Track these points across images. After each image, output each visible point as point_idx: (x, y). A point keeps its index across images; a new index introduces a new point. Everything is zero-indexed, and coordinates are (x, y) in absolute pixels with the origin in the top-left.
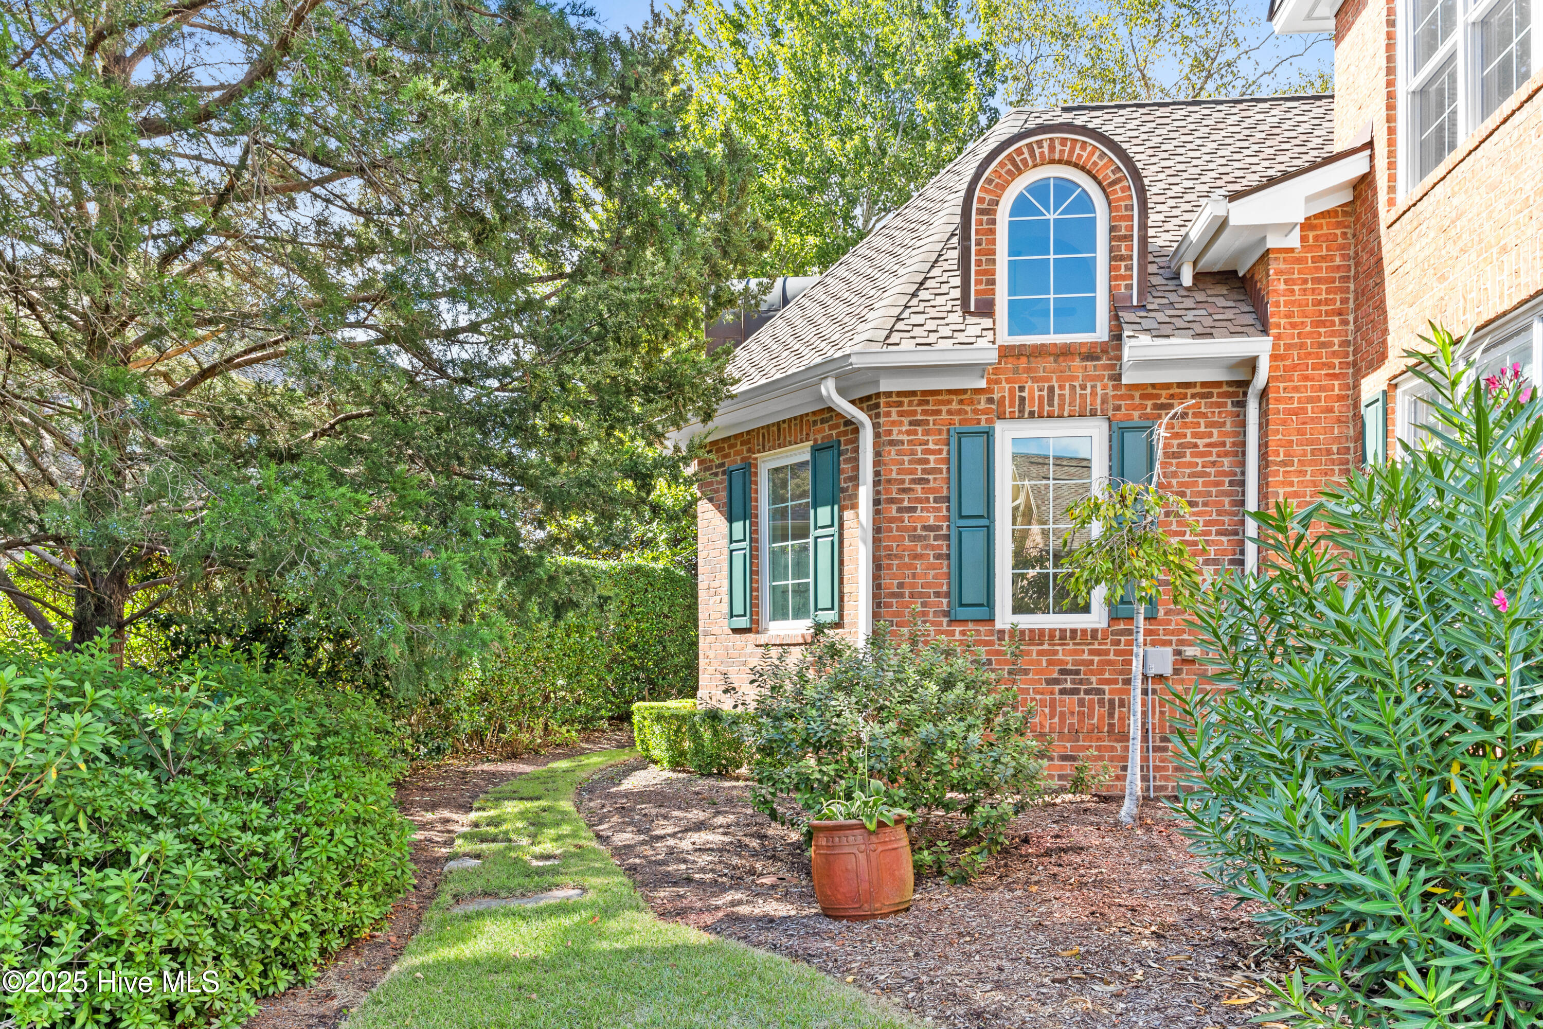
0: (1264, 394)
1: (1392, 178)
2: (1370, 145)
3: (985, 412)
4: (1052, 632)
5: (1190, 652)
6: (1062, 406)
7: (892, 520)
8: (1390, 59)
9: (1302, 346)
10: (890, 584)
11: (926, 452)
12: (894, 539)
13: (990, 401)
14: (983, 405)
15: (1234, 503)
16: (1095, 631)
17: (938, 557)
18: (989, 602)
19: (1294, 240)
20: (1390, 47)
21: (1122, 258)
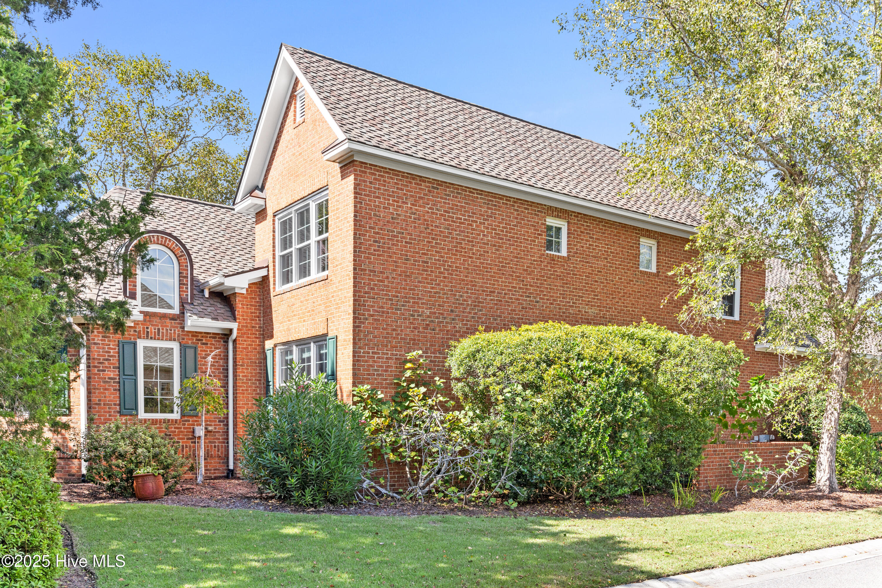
0: (235, 341)
1: (274, 281)
2: (268, 267)
3: (133, 335)
4: (160, 420)
5: (210, 428)
6: (163, 336)
7: (96, 374)
8: (274, 243)
9: (247, 326)
10: (95, 399)
11: (109, 348)
12: (96, 382)
13: (135, 331)
14: (132, 333)
15: (224, 376)
16: (176, 420)
17: (115, 390)
18: (136, 408)
19: (244, 291)
20: (274, 239)
21: (184, 284)
